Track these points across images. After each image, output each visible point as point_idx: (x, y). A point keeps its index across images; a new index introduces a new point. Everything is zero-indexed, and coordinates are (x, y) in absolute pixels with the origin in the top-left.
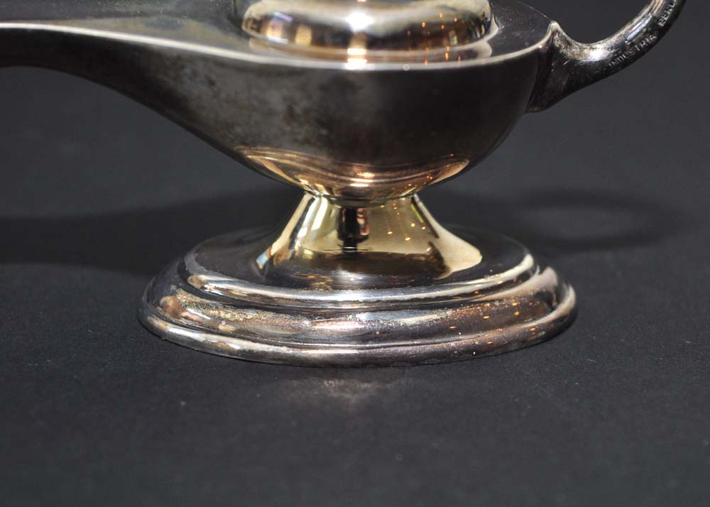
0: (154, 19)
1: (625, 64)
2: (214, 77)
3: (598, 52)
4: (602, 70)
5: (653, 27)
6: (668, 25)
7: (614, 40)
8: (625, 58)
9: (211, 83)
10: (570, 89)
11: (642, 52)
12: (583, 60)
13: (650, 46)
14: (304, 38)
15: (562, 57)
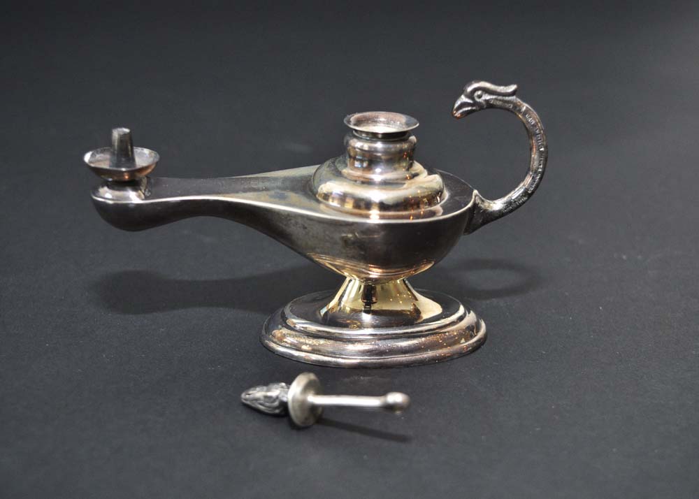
0: (272, 192)
1: (511, 211)
2: (306, 225)
3: (497, 205)
4: (500, 215)
5: (526, 193)
6: (533, 192)
7: (505, 199)
8: (512, 208)
9: (305, 228)
10: (484, 223)
11: (520, 205)
12: (490, 210)
13: (524, 203)
14: (349, 206)
15: (480, 208)
